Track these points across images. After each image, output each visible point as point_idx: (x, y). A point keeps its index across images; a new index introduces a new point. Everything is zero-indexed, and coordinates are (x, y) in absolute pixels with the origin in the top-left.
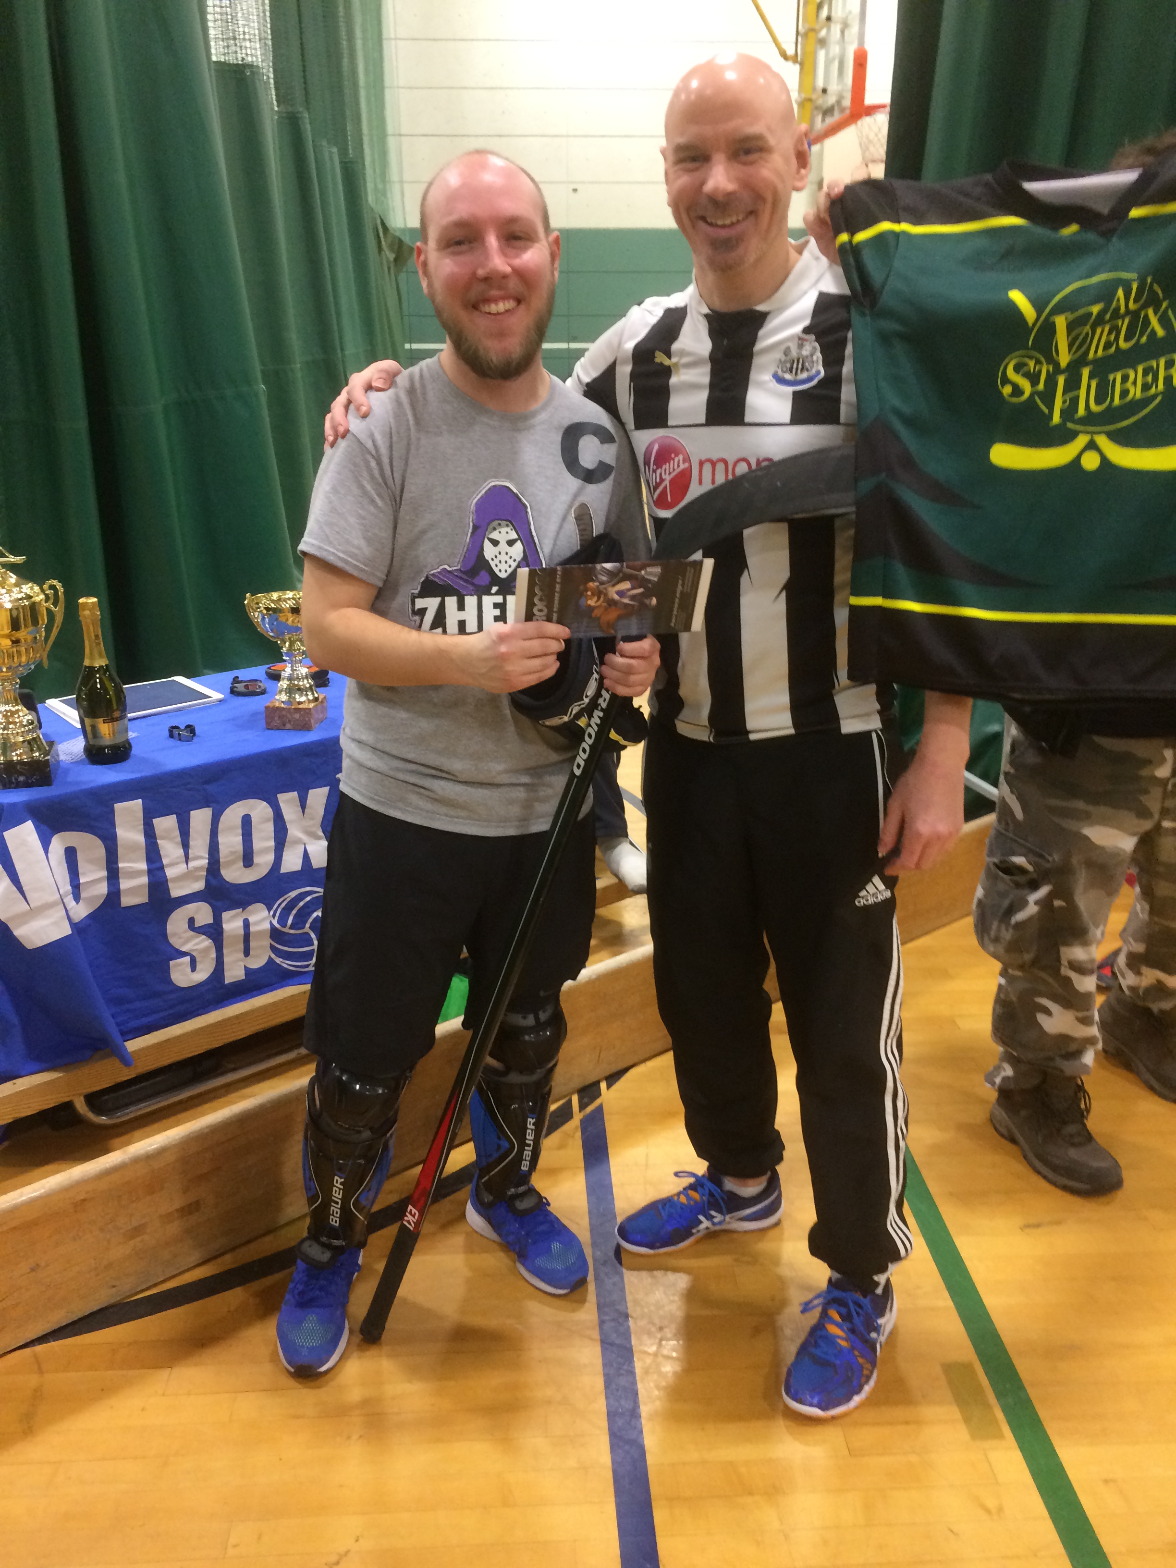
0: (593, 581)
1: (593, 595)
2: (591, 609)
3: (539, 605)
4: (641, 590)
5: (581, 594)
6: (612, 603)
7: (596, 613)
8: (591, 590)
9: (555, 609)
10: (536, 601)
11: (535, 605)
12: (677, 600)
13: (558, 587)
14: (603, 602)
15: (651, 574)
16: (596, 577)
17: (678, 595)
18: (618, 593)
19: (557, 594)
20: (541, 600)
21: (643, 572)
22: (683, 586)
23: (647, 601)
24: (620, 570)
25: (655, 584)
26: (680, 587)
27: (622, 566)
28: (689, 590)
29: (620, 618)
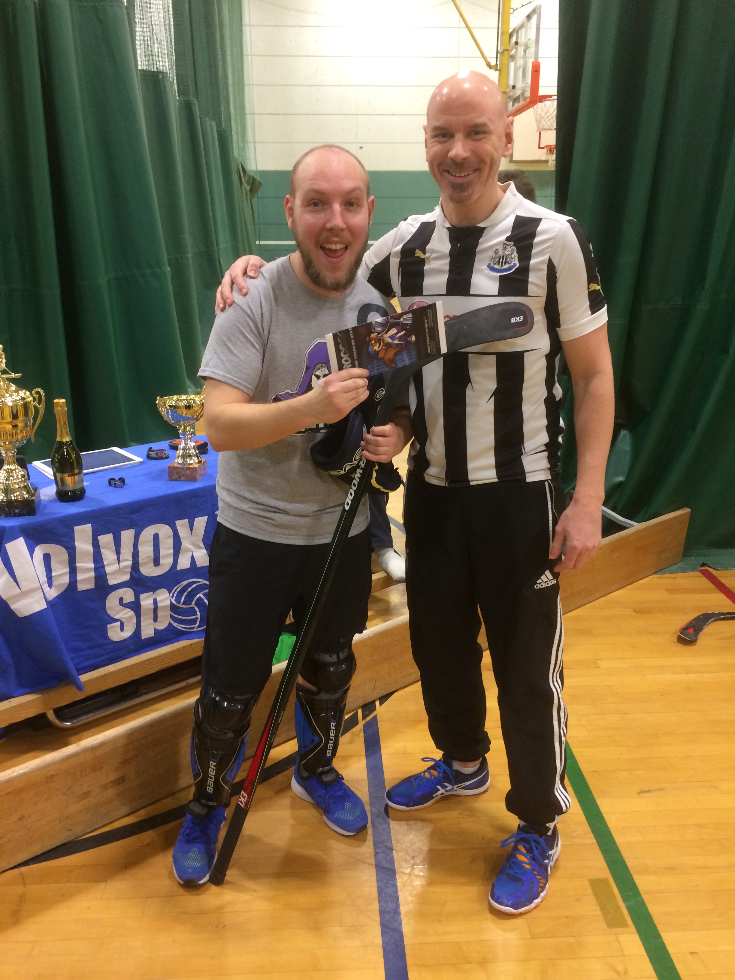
0: (373, 333)
1: (376, 342)
2: (377, 353)
3: (345, 357)
4: (404, 332)
5: (368, 344)
6: (388, 346)
7: (381, 355)
8: (374, 339)
9: (355, 358)
10: (342, 355)
11: (343, 358)
12: (427, 334)
13: (353, 341)
14: (383, 347)
15: (407, 319)
16: (374, 329)
17: (427, 331)
18: (390, 337)
19: (354, 347)
20: (345, 353)
21: (402, 320)
22: (428, 323)
23: (409, 339)
24: (387, 322)
25: (412, 325)
26: (426, 325)
27: (388, 318)
28: (432, 326)
29: (396, 355)
